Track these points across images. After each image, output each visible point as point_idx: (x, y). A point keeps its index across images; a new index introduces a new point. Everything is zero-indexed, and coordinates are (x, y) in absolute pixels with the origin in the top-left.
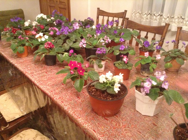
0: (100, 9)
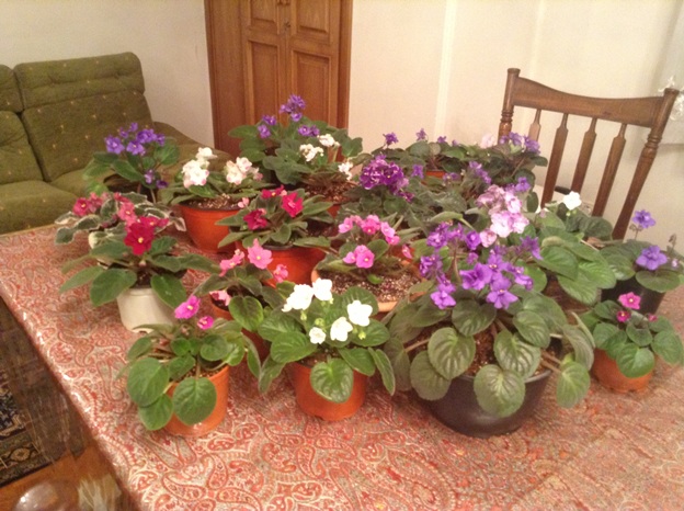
0: (521, 75)
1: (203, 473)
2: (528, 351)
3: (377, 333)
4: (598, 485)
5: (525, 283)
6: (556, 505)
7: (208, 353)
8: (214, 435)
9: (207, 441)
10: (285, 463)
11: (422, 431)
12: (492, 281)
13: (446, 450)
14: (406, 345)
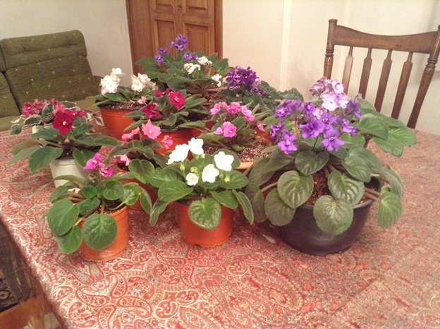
1: (109, 286)
2: (354, 185)
3: (239, 180)
4: (412, 286)
5: (351, 131)
6: (381, 301)
7: (109, 195)
8: (119, 260)
9: (113, 264)
10: (171, 277)
11: (276, 252)
12: (325, 130)
13: (294, 265)
14: (261, 187)
